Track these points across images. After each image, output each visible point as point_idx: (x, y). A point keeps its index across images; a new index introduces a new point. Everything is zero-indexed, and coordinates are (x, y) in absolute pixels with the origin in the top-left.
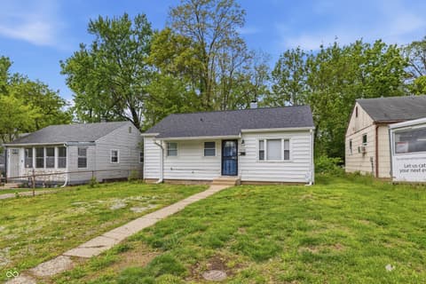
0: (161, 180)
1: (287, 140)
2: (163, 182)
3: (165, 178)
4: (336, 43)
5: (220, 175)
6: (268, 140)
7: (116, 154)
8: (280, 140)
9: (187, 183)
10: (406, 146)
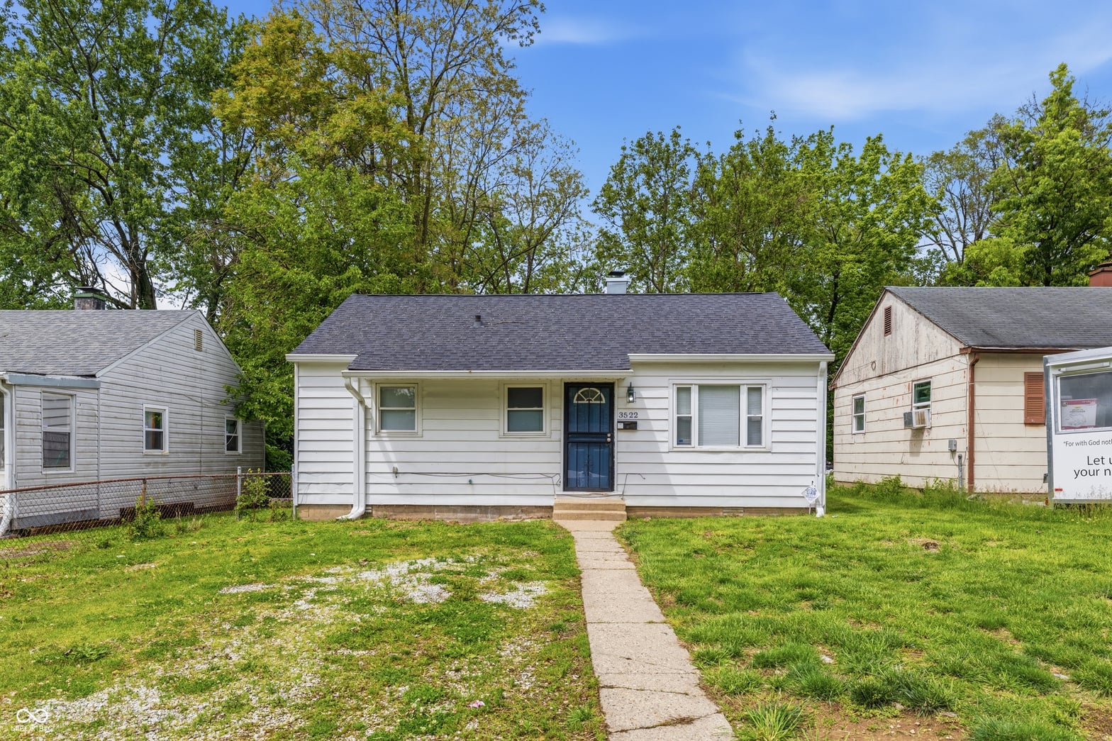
0: (357, 511)
1: (755, 391)
2: (365, 515)
3: (373, 500)
4: (771, 131)
5: (560, 490)
6: (702, 388)
7: (158, 424)
8: (737, 388)
9: (449, 517)
10: (1090, 411)
